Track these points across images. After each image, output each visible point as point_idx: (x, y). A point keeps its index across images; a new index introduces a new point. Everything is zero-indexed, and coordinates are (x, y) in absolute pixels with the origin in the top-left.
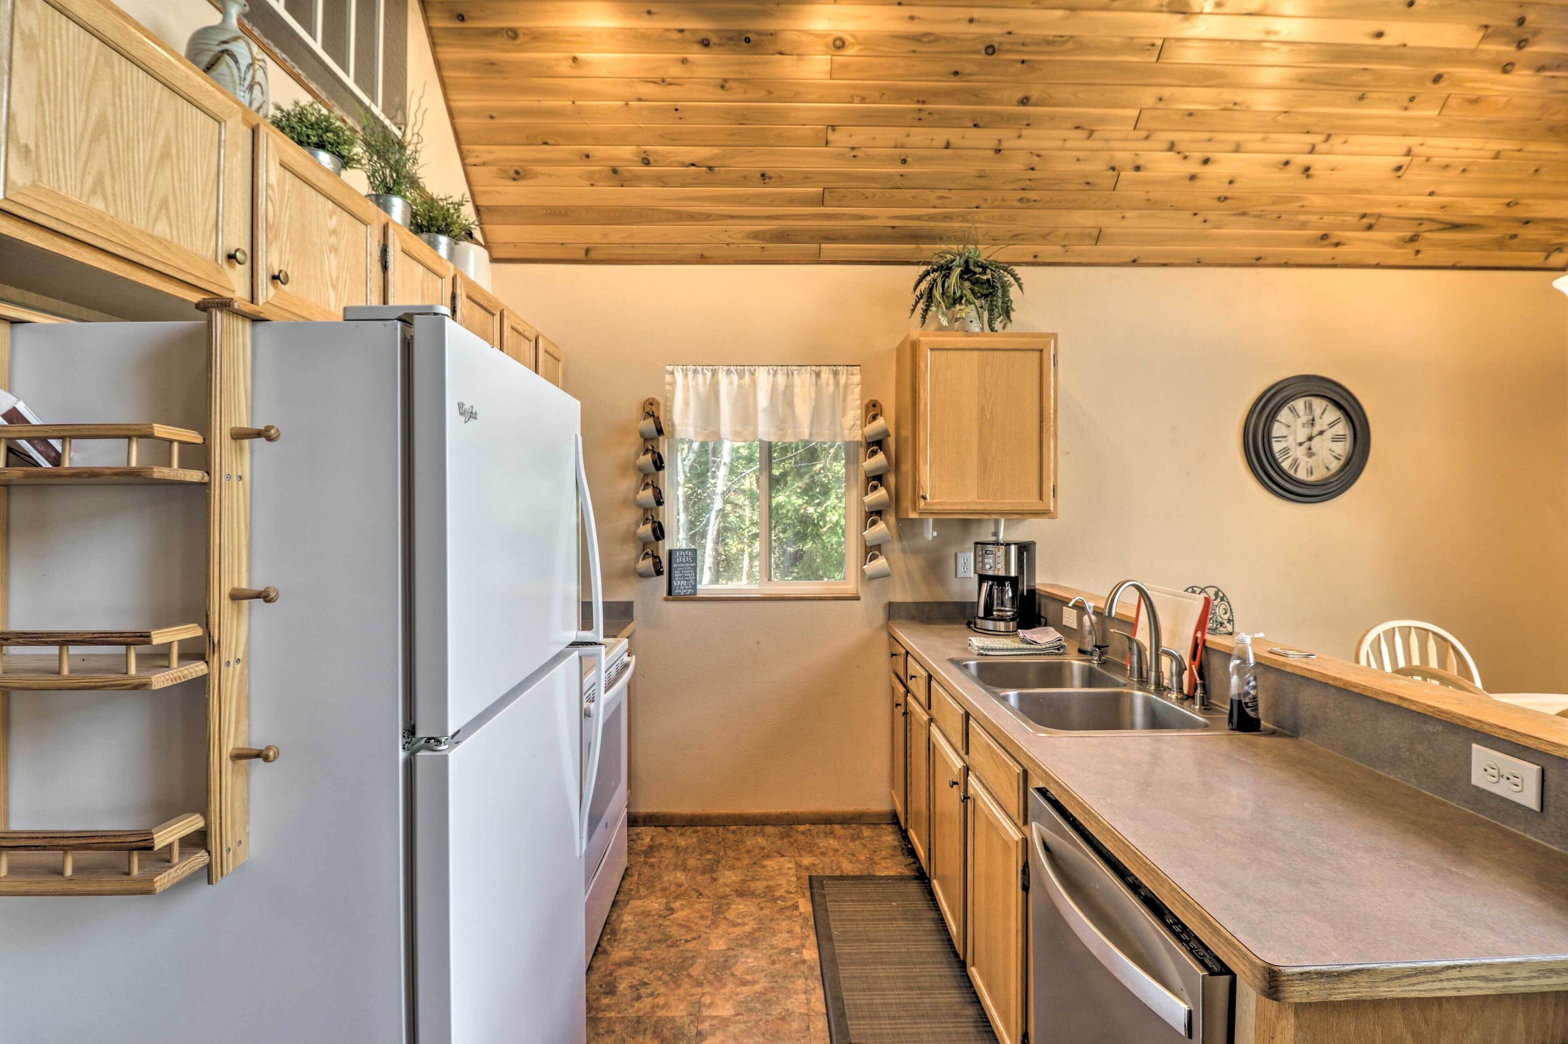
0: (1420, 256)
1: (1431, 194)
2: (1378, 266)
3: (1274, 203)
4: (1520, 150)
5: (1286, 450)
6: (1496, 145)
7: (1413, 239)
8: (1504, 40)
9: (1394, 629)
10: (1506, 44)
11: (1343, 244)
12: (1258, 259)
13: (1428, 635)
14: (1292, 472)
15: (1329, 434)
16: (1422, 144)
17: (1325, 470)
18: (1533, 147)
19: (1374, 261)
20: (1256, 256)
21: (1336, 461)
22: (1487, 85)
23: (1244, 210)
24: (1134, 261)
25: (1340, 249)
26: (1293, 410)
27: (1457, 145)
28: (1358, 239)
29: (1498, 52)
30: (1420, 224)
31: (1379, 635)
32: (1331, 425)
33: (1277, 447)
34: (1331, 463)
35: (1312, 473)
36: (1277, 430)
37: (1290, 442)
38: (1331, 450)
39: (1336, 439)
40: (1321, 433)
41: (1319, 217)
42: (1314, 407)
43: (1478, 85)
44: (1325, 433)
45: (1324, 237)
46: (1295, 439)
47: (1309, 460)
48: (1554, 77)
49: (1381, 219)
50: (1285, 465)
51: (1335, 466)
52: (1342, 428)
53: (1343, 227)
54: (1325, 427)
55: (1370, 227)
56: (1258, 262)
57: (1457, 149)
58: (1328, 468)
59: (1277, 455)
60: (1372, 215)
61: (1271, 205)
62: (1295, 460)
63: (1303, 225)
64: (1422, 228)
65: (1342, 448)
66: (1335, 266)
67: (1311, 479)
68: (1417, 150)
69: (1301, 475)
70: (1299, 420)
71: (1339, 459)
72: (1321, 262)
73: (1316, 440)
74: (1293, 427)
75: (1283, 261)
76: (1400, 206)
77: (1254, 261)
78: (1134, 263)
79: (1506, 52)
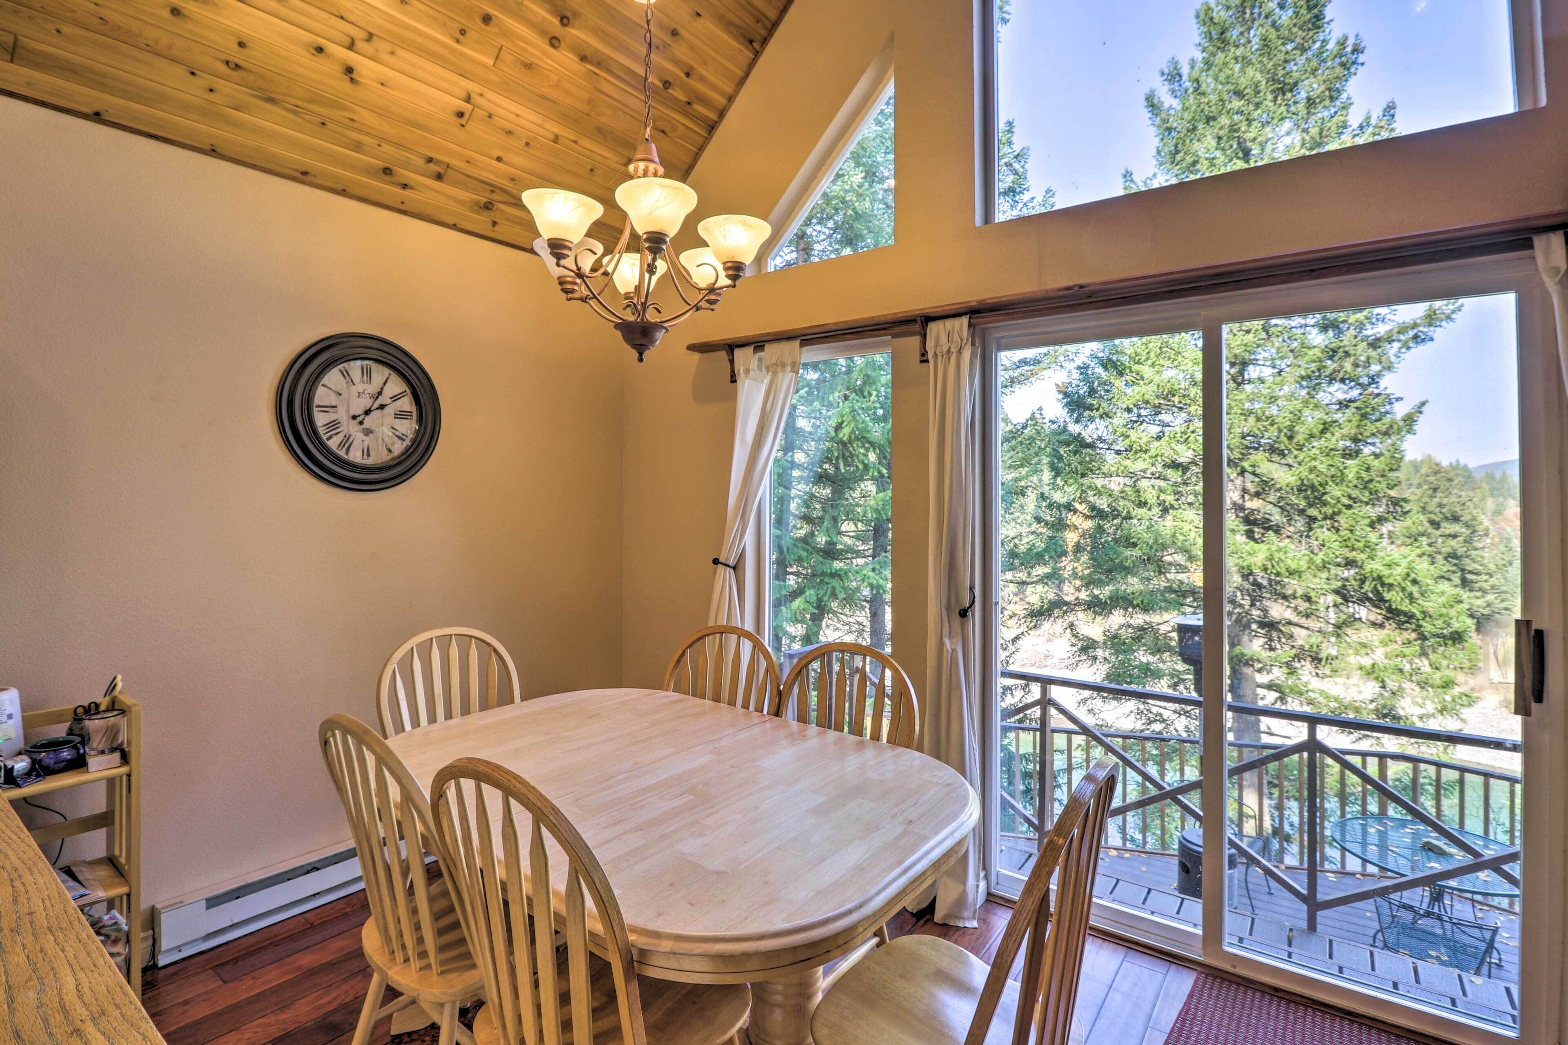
0: (497, 228)
1: (499, 159)
2: (454, 227)
3: (311, 101)
4: (575, 142)
5: (334, 425)
6: (557, 129)
7: (488, 206)
8: (548, 7)
9: (432, 639)
10: (550, 12)
11: (412, 188)
12: (305, 173)
13: (470, 641)
14: (342, 453)
15: (390, 410)
16: (481, 95)
17: (386, 452)
18: (586, 143)
19: (451, 220)
20: (304, 169)
21: (400, 442)
22: (539, 54)
23: (273, 95)
24: (97, 114)
25: (407, 193)
26: (345, 374)
27: (519, 112)
28: (428, 188)
29: (544, 18)
30: (493, 191)
31: (412, 648)
32: (395, 398)
33: (320, 419)
34: (393, 444)
35: (369, 455)
36: (321, 396)
37: (341, 415)
38: (393, 428)
39: (400, 415)
40: (382, 407)
41: (378, 142)
42: (374, 375)
43: (530, 49)
44: (386, 408)
45: (387, 171)
46: (348, 411)
47: (365, 438)
48: (595, 73)
49: (449, 170)
50: (333, 444)
51: (399, 448)
52: (407, 404)
53: (407, 165)
54: (388, 401)
55: (439, 177)
56: (303, 177)
57: (517, 115)
58: (390, 451)
59: (321, 431)
60: (438, 162)
61: (308, 102)
62: (347, 437)
63: (358, 147)
64: (495, 197)
65: (408, 427)
66: (404, 212)
67: (369, 462)
68: (475, 97)
69: (355, 456)
70: (353, 388)
71: (403, 440)
72: (388, 203)
73: (375, 414)
74: (345, 396)
75: (339, 187)
76: (468, 162)
77: (298, 175)
78: (97, 117)
79: (552, 22)
